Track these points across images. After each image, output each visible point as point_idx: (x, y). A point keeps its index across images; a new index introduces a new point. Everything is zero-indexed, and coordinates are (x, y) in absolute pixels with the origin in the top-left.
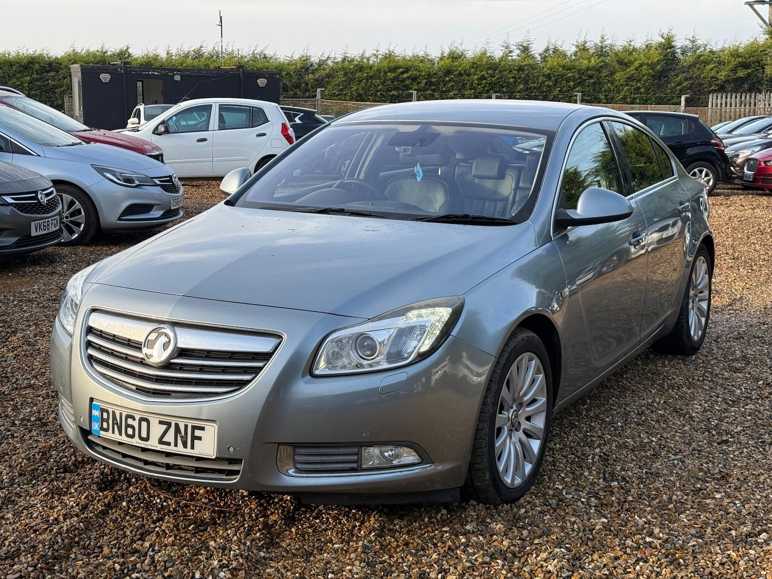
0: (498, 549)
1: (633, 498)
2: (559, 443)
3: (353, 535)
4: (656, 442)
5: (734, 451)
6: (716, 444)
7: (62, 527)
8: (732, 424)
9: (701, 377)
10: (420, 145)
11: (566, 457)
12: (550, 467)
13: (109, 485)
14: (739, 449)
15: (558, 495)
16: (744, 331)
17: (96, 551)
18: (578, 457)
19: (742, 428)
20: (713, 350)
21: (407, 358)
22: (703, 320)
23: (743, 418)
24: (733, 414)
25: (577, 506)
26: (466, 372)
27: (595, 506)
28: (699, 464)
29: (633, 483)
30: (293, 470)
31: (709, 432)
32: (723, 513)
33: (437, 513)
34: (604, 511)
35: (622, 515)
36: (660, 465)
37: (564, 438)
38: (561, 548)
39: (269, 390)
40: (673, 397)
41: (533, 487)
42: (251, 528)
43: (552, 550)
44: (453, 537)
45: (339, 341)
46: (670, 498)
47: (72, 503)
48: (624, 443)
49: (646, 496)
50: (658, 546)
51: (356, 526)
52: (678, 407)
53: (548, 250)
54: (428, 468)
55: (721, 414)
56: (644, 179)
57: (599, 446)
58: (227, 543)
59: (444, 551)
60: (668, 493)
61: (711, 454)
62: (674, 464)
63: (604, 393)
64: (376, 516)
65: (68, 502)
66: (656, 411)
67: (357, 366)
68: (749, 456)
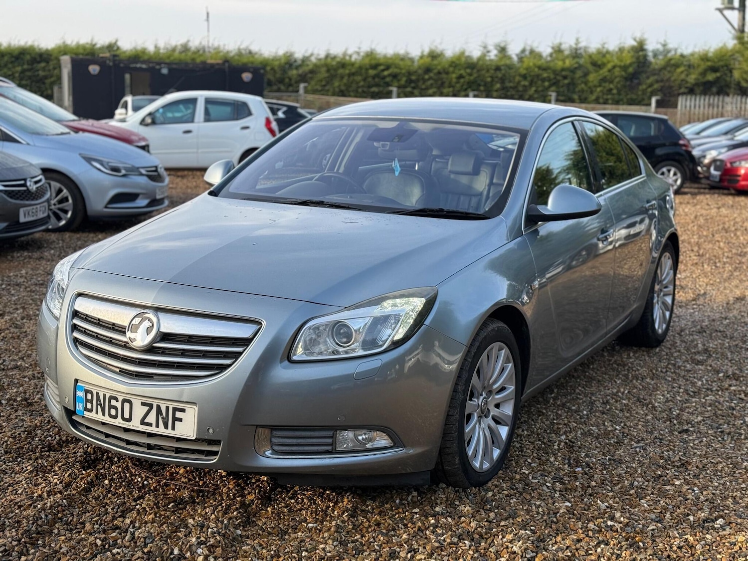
0: (466, 530)
1: (596, 483)
2: (526, 430)
3: (327, 515)
4: (620, 430)
5: (694, 440)
6: (677, 433)
7: (46, 504)
8: (692, 414)
9: (664, 368)
10: (398, 141)
11: (532, 443)
12: (517, 453)
13: (92, 464)
14: (699, 438)
15: (524, 479)
16: (707, 326)
17: (78, 527)
18: (545, 444)
19: (702, 418)
20: (676, 343)
21: (381, 346)
22: (667, 314)
23: (703, 409)
24: (694, 404)
25: (543, 490)
26: (438, 360)
27: (560, 491)
28: (660, 452)
29: (596, 469)
30: (270, 452)
31: (671, 421)
32: (682, 499)
33: (408, 495)
34: (568, 495)
35: (585, 500)
36: (623, 452)
37: (532, 425)
38: (526, 530)
39: (248, 374)
40: (636, 388)
41: (501, 472)
42: (228, 507)
43: (517, 532)
44: (423, 518)
45: (316, 328)
46: (632, 484)
47: (55, 481)
48: (588, 431)
49: (609, 481)
50: (619, 530)
51: (330, 507)
52: (642, 397)
53: (519, 244)
54: (400, 452)
55: (682, 404)
56: (613, 178)
57: (565, 433)
58: (205, 521)
59: (414, 531)
60: (630, 479)
61: (672, 442)
62: (636, 451)
63: (570, 382)
64: (349, 497)
65: (52, 479)
66: (620, 401)
67: (333, 352)
68: (708, 445)
